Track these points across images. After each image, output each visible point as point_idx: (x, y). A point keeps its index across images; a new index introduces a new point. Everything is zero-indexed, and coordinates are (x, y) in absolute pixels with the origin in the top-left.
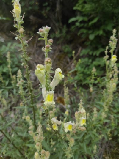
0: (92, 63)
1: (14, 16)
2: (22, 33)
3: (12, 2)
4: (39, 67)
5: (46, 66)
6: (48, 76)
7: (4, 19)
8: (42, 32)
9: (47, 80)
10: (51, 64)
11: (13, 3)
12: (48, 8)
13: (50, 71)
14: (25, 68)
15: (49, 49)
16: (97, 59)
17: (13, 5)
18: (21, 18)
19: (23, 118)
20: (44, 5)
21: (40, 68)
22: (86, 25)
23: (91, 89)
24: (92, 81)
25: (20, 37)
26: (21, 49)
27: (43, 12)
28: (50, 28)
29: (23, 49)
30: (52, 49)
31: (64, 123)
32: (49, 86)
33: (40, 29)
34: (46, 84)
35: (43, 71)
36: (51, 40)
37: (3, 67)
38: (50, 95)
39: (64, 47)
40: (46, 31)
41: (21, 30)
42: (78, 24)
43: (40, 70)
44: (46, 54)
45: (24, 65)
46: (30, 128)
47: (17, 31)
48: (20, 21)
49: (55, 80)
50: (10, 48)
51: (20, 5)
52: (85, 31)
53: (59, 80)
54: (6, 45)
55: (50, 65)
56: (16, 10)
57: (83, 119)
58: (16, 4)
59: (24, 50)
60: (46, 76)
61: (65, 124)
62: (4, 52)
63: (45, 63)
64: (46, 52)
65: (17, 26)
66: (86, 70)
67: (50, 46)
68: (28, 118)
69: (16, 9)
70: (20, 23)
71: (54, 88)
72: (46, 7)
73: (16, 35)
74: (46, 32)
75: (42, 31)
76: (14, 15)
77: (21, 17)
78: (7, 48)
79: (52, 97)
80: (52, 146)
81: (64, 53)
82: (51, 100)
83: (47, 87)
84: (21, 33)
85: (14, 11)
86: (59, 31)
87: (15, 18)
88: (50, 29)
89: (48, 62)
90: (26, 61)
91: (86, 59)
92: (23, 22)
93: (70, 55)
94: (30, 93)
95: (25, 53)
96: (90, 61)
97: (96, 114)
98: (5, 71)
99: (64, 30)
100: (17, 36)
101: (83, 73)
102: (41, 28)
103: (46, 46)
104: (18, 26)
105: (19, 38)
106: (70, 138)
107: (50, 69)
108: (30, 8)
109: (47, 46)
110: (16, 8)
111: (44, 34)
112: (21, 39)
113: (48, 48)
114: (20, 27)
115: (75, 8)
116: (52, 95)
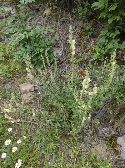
31: (89, 92)
39: (85, 24)
57: (96, 91)
66: (102, 51)
81: (86, 31)
93: (90, 34)
106: (90, 98)
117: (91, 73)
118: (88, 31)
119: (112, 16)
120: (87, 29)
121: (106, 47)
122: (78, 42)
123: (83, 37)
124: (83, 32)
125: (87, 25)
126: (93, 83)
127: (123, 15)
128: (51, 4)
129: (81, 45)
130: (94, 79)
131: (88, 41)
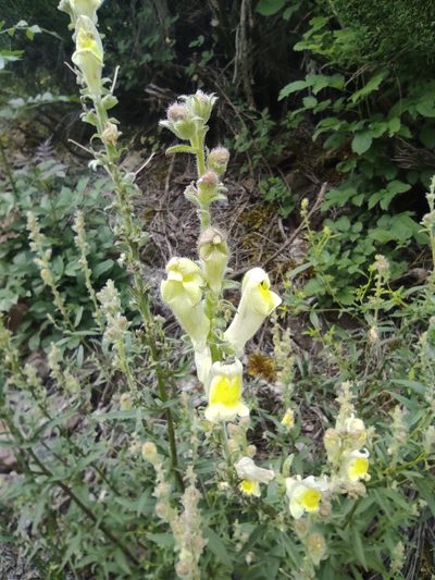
0: (364, 233)
1: (79, 80)
2: (114, 143)
3: (70, 26)
4: (176, 268)
5: (207, 262)
6: (216, 304)
7: (64, 98)
8: (182, 117)
9: (211, 319)
10: (224, 252)
11: (73, 30)
12: (207, 55)
13: (223, 284)
14: (133, 271)
15: (214, 192)
16: (383, 221)
17: (73, 37)
18: (107, 86)
19: (133, 449)
20: (193, 44)
21: (182, 273)
22: (339, 103)
23: (374, 333)
24: (375, 302)
25: (107, 158)
26: (114, 203)
27: (190, 69)
28: (212, 99)
29: (120, 204)
30: (226, 189)
31: (285, 477)
32: (220, 342)
33: (173, 108)
34: (209, 336)
35: (194, 286)
36: (221, 153)
37: (66, 261)
38: (227, 380)
39: (262, 183)
40: (198, 114)
41: (109, 130)
42: (309, 102)
43: (180, 282)
44: (203, 213)
45: (126, 260)
46: (157, 492)
47: (95, 135)
48: (103, 96)
49: (244, 316)
50: (86, 197)
51: (99, 37)
52: (336, 125)
53: (261, 314)
54: (73, 187)
55: (221, 258)
56: (82, 54)
57: (358, 459)
58: (81, 29)
59: (124, 208)
60: (209, 303)
61: (289, 482)
62: (67, 210)
63: (202, 251)
64: (201, 205)
65: (92, 117)
66: (344, 262)
67: (217, 177)
68: (148, 450)
69: (85, 49)
70: (105, 105)
71: (241, 349)
72: (199, 50)
73: (91, 150)
74: (197, 118)
75: (180, 113)
76: (81, 77)
77: (107, 80)
78: (77, 198)
79: (235, 386)
80: (239, 547)
81: (267, 203)
82: (234, 401)
83: (215, 346)
84: (111, 142)
85: (76, 58)
86: (245, 130)
87: (86, 86)
88: (213, 102)
89: (212, 246)
90: (134, 245)
91: (344, 223)
92: (115, 100)
93: (285, 212)
94: (154, 363)
95: (126, 216)
96: (359, 227)
97: (400, 430)
98: (70, 272)
99: (264, 126)
100: (95, 153)
101: (332, 270)
102: (176, 104)
103: (200, 180)
104: (98, 116)
105: (105, 163)
106: (308, 535)
107: (224, 273)
108: (148, 57)
109: (206, 176)
110: (84, 46)
111: (188, 128)
112: (109, 166)
113: (209, 184)
114: (103, 120)
115: (298, 47)
116: (234, 380)
117: (305, 367)
118: (277, 203)
119: (366, 125)
120: (270, 197)
121: (356, 250)
122: (239, 246)
123: (256, 226)
124: (258, 209)
125: (271, 185)
126: (319, 413)
127: (411, 112)
128: (143, 140)
129: (251, 256)
130: (321, 392)
131: (280, 241)
